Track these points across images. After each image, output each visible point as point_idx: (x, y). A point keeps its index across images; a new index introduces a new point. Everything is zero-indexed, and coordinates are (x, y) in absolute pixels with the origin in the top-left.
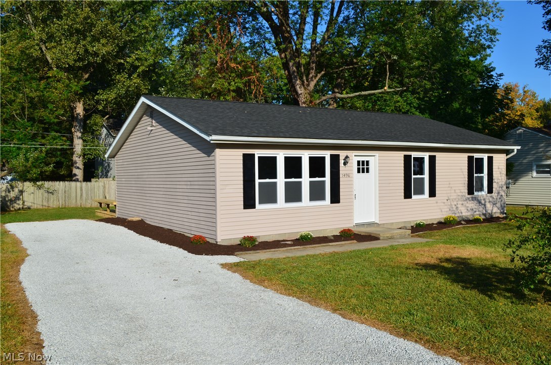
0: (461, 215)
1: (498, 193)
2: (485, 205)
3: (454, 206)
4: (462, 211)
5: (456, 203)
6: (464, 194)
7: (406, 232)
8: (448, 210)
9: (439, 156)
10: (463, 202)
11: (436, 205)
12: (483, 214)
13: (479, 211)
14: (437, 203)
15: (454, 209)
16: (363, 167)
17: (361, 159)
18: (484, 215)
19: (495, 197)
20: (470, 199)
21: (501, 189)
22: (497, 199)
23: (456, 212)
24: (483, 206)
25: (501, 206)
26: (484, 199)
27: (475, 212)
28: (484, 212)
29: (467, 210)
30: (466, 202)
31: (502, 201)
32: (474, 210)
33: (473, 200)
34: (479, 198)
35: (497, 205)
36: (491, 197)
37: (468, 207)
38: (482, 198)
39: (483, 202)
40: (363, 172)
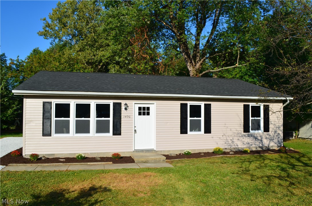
0: (236, 147)
1: (275, 132)
2: (261, 140)
3: (229, 140)
4: (238, 144)
5: (231, 138)
6: (240, 132)
7: (160, 158)
8: (224, 143)
9: (213, 104)
10: (239, 138)
11: (212, 139)
12: (260, 147)
13: (255, 145)
14: (213, 138)
15: (230, 142)
16: (144, 112)
17: (142, 106)
18: (261, 147)
19: (271, 135)
20: (246, 136)
21: (278, 129)
22: (274, 136)
23: (232, 144)
24: (259, 141)
25: (279, 141)
26: (261, 136)
27: (252, 145)
28: (261, 145)
29: (243, 143)
30: (241, 138)
31: (279, 138)
32: (251, 144)
33: (249, 137)
34: (255, 135)
35: (274, 141)
36: (268, 134)
37: (244, 141)
38: (258, 135)
39: (259, 138)
40: (144, 114)
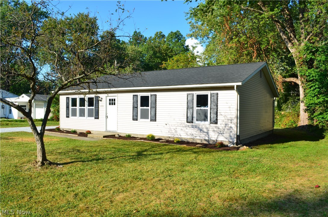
0: (179, 136)
1: (226, 125)
2: (208, 133)
3: (173, 130)
4: (181, 134)
5: (175, 128)
6: (183, 122)
8: (168, 131)
10: (182, 128)
11: (157, 127)
12: (205, 140)
13: (200, 137)
14: (158, 126)
15: (174, 131)
16: (112, 102)
17: (111, 98)
18: (208, 141)
19: (220, 128)
20: (190, 126)
21: (230, 121)
22: (224, 130)
23: (175, 134)
24: (205, 133)
25: (230, 136)
26: (207, 128)
27: (196, 137)
28: (207, 138)
29: (187, 134)
30: (185, 128)
31: (231, 132)
32: (195, 135)
33: (193, 127)
34: (200, 127)
35: (224, 135)
36: (216, 127)
37: (188, 132)
38: (203, 127)
39: (205, 130)
40: (112, 104)
